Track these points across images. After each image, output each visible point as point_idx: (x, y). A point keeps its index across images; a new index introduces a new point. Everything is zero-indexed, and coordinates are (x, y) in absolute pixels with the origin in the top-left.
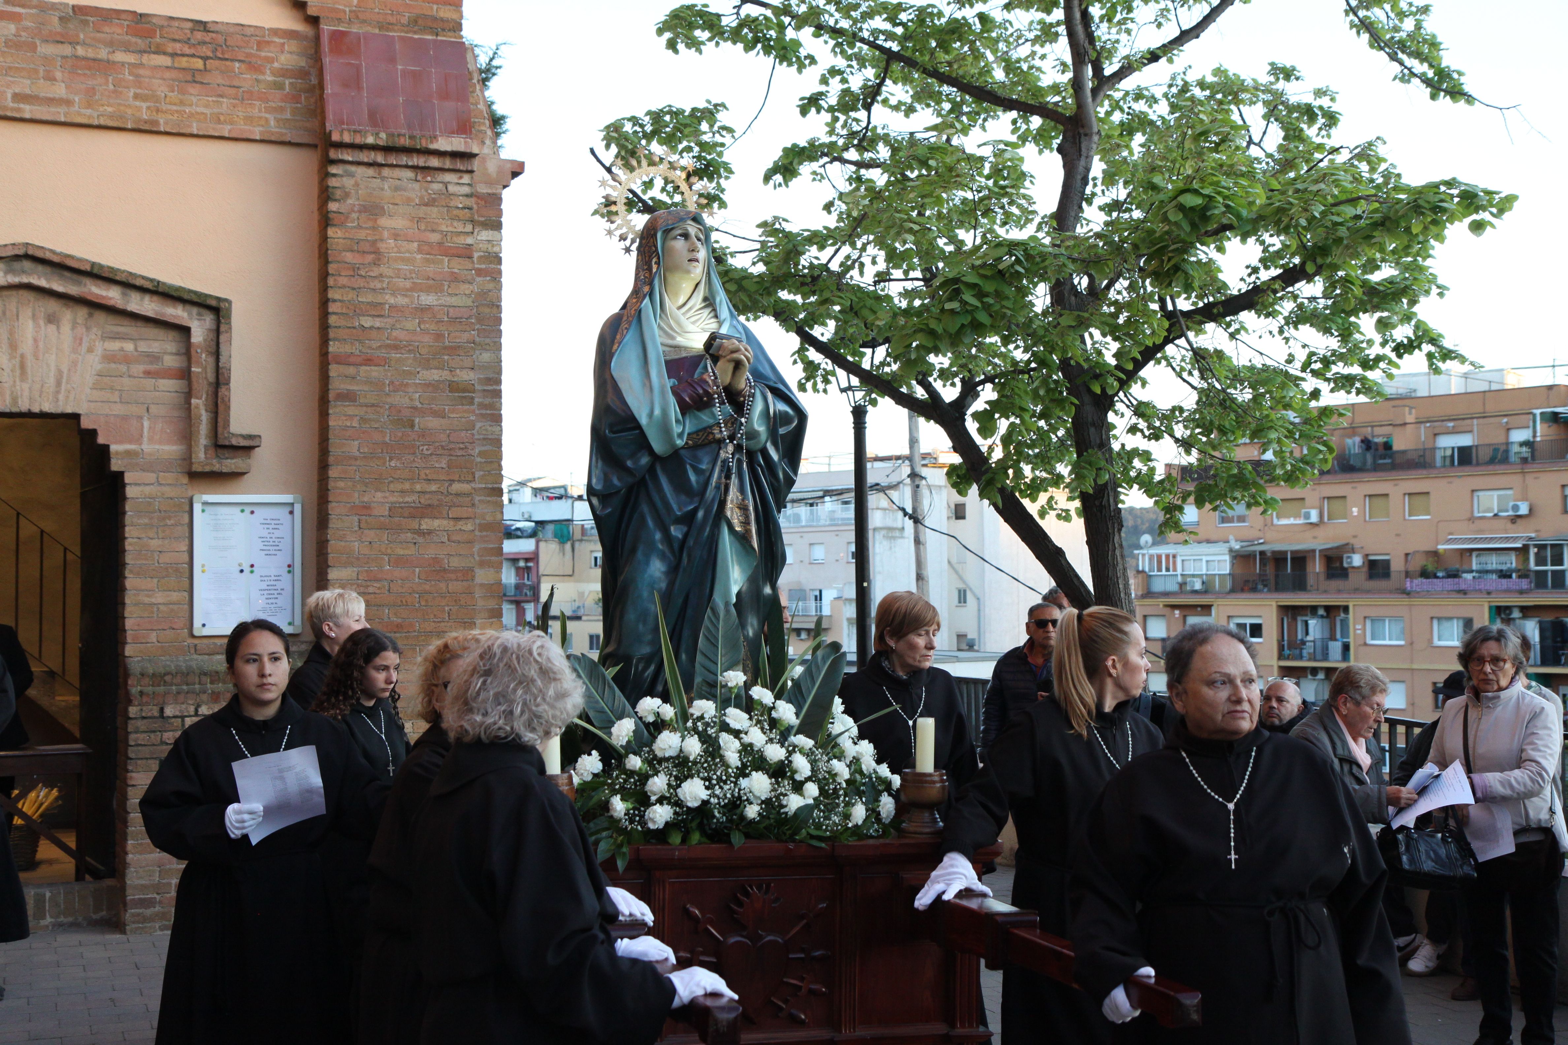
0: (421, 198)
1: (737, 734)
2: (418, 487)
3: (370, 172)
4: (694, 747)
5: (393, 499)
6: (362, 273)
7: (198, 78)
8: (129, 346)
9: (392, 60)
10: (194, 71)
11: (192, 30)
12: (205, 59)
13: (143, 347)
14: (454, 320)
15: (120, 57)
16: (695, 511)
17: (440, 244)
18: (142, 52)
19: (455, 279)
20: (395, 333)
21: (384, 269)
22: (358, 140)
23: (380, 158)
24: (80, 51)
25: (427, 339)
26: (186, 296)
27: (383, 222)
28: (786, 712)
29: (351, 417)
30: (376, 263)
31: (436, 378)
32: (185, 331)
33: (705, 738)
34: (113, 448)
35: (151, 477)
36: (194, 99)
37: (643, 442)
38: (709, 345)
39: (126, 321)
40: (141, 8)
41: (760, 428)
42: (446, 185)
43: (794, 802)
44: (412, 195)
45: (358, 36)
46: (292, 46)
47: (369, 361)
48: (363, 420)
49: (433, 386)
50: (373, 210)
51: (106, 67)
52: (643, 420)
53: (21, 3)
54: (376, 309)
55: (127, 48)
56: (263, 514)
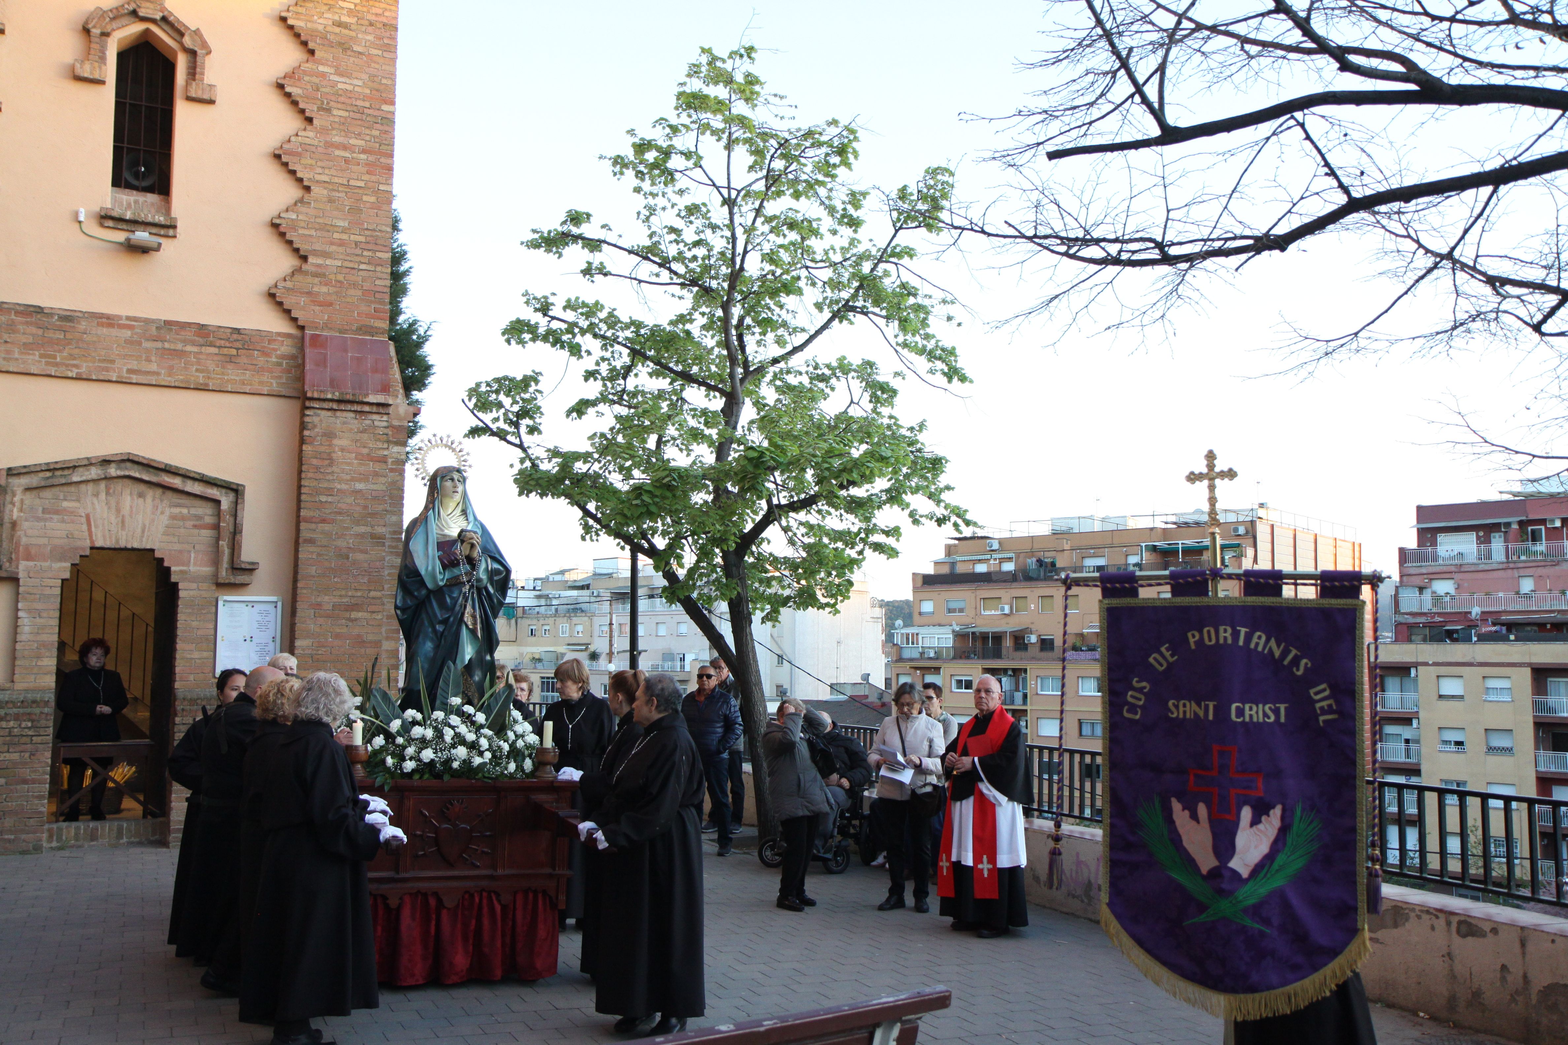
0: (359, 429)
1: (453, 728)
2: (350, 594)
3: (329, 413)
4: (429, 733)
5: (335, 600)
6: (322, 471)
7: (233, 360)
8: (185, 511)
9: (346, 351)
10: (231, 356)
11: (231, 334)
12: (238, 349)
13: (193, 511)
14: (375, 498)
15: (189, 348)
16: (449, 618)
17: (368, 455)
18: (202, 345)
19: (376, 474)
20: (340, 505)
21: (335, 469)
22: (322, 396)
23: (335, 406)
24: (167, 345)
25: (358, 508)
26: (219, 483)
27: (336, 442)
28: (481, 718)
29: (312, 553)
30: (330, 465)
31: (363, 531)
32: (218, 502)
33: (436, 729)
34: (173, 569)
35: (194, 586)
36: (230, 372)
37: (422, 583)
38: (460, 535)
39: (184, 497)
40: (202, 322)
41: (483, 576)
42: (373, 421)
43: (477, 761)
44: (353, 427)
45: (326, 337)
46: (287, 342)
47: (324, 521)
48: (319, 555)
49: (362, 536)
50: (330, 435)
51: (180, 354)
52: (423, 572)
53: (135, 319)
54: (329, 492)
55: (193, 343)
56: (258, 607)
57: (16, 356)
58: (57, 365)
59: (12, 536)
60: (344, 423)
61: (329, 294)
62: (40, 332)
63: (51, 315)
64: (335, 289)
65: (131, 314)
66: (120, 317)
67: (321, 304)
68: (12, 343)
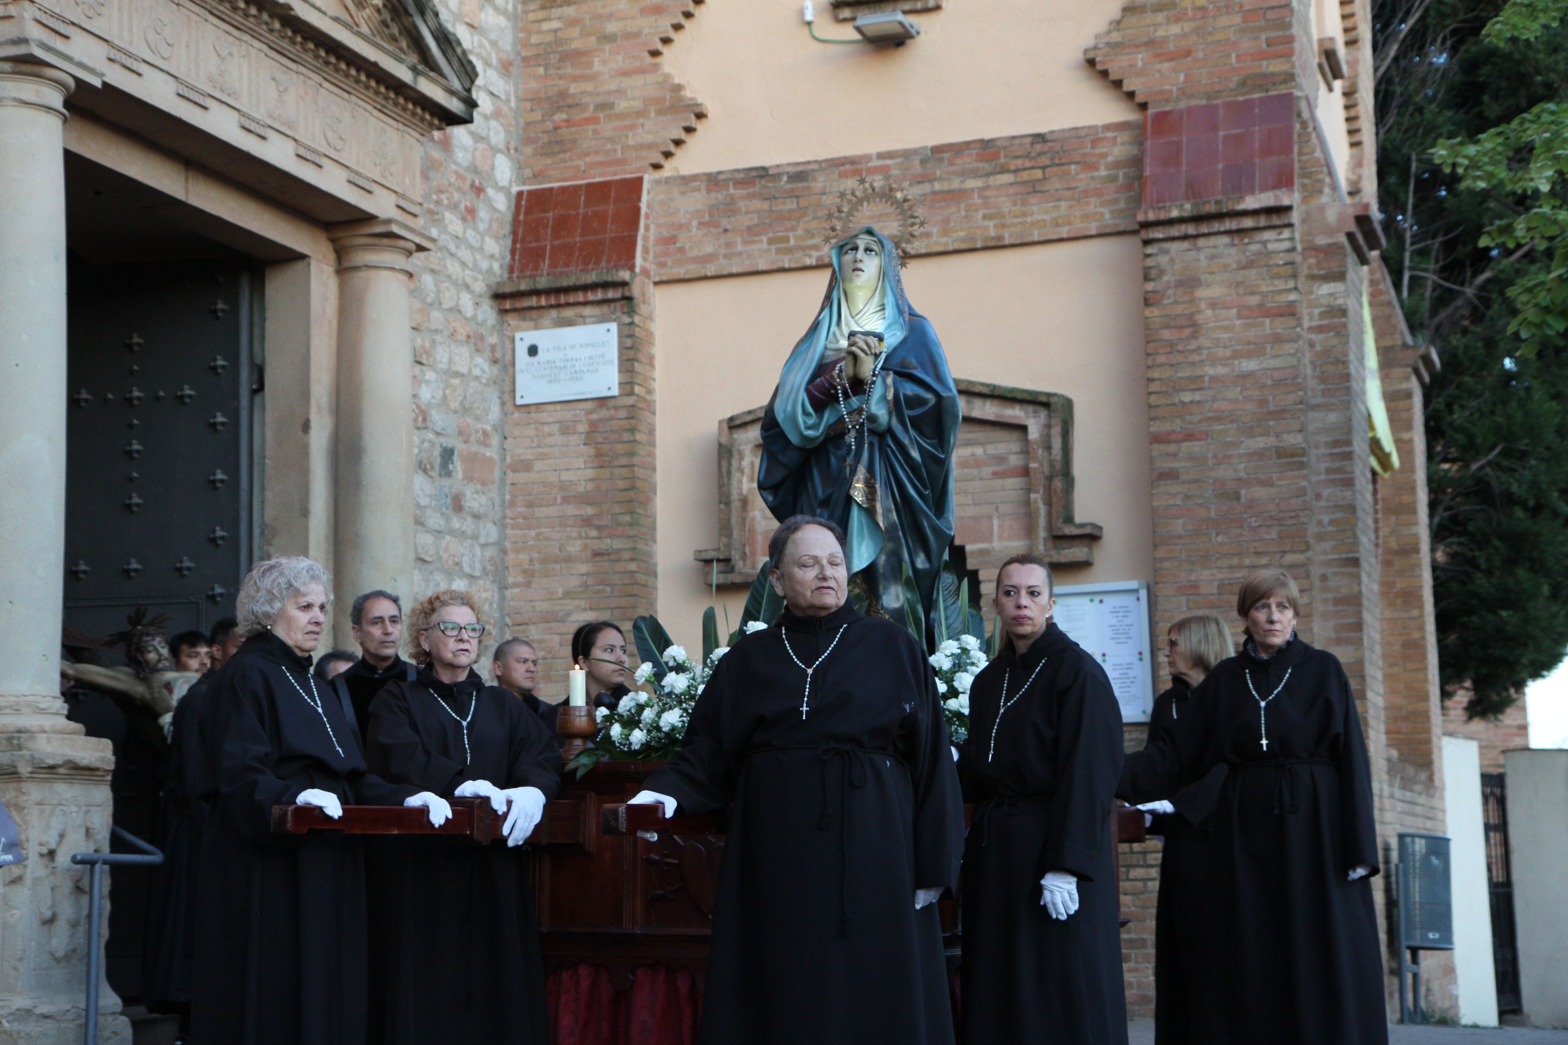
0: (1239, 262)
2: (1247, 562)
3: (1185, 245)
5: (1220, 576)
6: (1180, 348)
7: (1038, 188)
8: (979, 451)
9: (1215, 128)
10: (1033, 183)
11: (1032, 144)
12: (1043, 168)
13: (992, 450)
14: (1279, 383)
15: (972, 183)
17: (1261, 306)
18: (988, 175)
19: (1278, 339)
20: (1216, 405)
21: (1203, 341)
22: (1163, 216)
23: (1191, 229)
24: (937, 186)
25: (1249, 406)
26: (1019, 396)
27: (1201, 293)
29: (1174, 495)
30: (1194, 336)
31: (1261, 445)
32: (1023, 429)
34: (969, 548)
36: (1035, 209)
39: (976, 428)
40: (987, 136)
42: (1264, 243)
44: (1229, 260)
45: (1181, 112)
46: (1124, 137)
47: (1190, 437)
48: (1187, 497)
49: (1259, 455)
50: (1189, 283)
51: (958, 195)
53: (890, 155)
54: (1195, 383)
55: (975, 174)
56: (1111, 602)
57: (739, 248)
58: (789, 251)
59: (744, 520)
60: (1213, 257)
61: (1184, 36)
62: (766, 206)
63: (778, 176)
64: (1193, 25)
65: (885, 148)
66: (868, 158)
67: (1171, 57)
68: (734, 230)
